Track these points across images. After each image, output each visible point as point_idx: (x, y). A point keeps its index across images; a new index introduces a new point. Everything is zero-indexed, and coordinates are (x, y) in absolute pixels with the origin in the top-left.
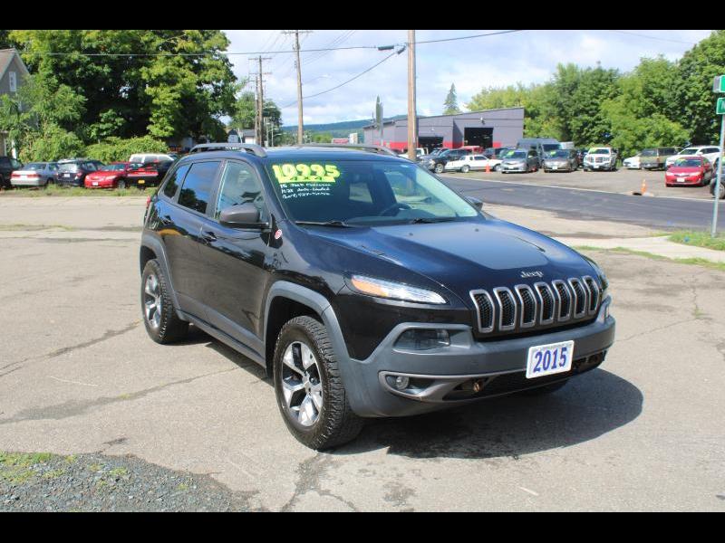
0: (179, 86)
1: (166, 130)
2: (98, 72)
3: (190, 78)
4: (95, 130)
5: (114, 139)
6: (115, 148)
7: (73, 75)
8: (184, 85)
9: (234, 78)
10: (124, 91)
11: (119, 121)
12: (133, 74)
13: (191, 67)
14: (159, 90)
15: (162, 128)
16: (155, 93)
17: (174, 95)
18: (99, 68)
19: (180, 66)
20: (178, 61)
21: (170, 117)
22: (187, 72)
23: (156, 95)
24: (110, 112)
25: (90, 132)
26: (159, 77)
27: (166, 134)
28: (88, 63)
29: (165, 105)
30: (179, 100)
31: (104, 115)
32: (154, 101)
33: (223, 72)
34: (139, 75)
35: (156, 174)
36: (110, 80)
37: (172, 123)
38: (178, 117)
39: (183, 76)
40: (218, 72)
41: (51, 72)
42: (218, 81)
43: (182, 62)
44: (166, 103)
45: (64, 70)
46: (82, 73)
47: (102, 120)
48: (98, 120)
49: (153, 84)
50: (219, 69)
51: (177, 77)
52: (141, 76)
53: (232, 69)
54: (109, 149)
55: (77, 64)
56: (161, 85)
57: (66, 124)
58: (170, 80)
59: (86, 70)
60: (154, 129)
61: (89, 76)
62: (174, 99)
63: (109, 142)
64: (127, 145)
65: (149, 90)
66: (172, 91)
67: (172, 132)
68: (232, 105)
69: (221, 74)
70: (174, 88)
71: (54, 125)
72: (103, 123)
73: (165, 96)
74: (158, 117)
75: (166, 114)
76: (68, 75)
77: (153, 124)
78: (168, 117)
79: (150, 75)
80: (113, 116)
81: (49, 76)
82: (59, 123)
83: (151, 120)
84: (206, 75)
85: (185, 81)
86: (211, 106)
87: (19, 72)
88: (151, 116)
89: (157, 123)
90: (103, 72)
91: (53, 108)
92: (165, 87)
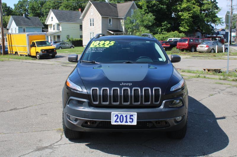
0: (191, 11)
1: (186, 29)
2: (162, 8)
3: (197, 9)
4: (160, 29)
5: (164, 32)
6: (164, 36)
7: (153, 9)
8: (194, 11)
9: (217, 8)
10: (173, 15)
11: (169, 26)
12: (174, 8)
13: (198, 4)
14: (184, 13)
15: (184, 28)
16: (182, 14)
17: (189, 15)
18: (162, 6)
19: (194, 4)
20: (193, 2)
22: (196, 6)
23: (183, 15)
24: (166, 22)
25: (158, 29)
26: (184, 8)
27: (186, 30)
28: (159, 4)
29: (186, 19)
30: (192, 17)
31: (163, 23)
32: (182, 17)
33: (211, 5)
34: (176, 8)
35: (169, 46)
36: (166, 10)
37: (188, 26)
38: (191, 23)
39: (194, 8)
40: (209, 5)
41: (146, 8)
42: (210, 9)
43: (195, 2)
44: (186, 18)
45: (150, 8)
46: (156, 8)
47: (163, 25)
48: (161, 26)
49: (182, 11)
50: (209, 4)
51: (191, 8)
53: (217, 4)
54: (161, 36)
55: (154, 5)
57: (147, 27)
58: (188, 9)
59: (158, 7)
60: (181, 29)
61: (159, 9)
62: (189, 17)
63: (163, 34)
64: (168, 35)
65: (180, 13)
66: (189, 14)
67: (188, 29)
68: (214, 19)
69: (210, 6)
70: (189, 12)
71: (143, 27)
72: (163, 26)
73: (186, 15)
74: (183, 24)
75: (186, 22)
76: (152, 9)
77: (181, 26)
78: (187, 24)
79: (181, 8)
80: (167, 24)
81: (145, 10)
82: (145, 27)
83: (181, 25)
84: (204, 7)
85: (195, 10)
86: (206, 19)
87: (134, 9)
88: (181, 23)
89: (183, 26)
90: (164, 8)
91: (143, 21)
92: (186, 12)
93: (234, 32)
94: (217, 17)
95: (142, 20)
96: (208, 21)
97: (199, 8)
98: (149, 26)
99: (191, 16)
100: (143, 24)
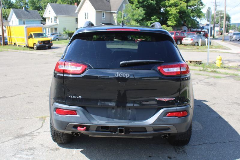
0: (179, 7)
1: (174, 23)
2: (151, 3)
3: (184, 5)
4: (150, 23)
8: (181, 7)
9: (202, 5)
10: (162, 10)
11: (158, 20)
12: (163, 3)
13: (185, 0)
14: (171, 9)
15: (172, 23)
16: (170, 9)
17: (176, 10)
18: (152, 2)
21: (175, 18)
22: (183, 2)
23: (170, 10)
24: (155, 17)
25: (148, 23)
26: (172, 4)
27: (173, 24)
29: (173, 14)
31: (152, 18)
32: (169, 12)
36: (155, 6)
37: (176, 21)
38: (178, 18)
39: (181, 4)
41: (137, 3)
42: (196, 5)
44: (174, 13)
45: (141, 3)
46: (146, 3)
47: (152, 19)
48: (151, 20)
49: (170, 6)
51: (178, 4)
52: (165, 4)
56: (172, 7)
58: (175, 5)
59: (148, 2)
60: (169, 23)
61: (148, 4)
62: (177, 12)
65: (168, 9)
66: (176, 9)
67: (175, 24)
68: (199, 14)
69: (196, 2)
70: (177, 8)
71: (134, 21)
72: (152, 21)
73: (173, 11)
74: (171, 18)
75: (174, 17)
76: (142, 4)
77: (169, 21)
78: (174, 18)
79: (169, 3)
80: (156, 18)
81: (137, 5)
82: (135, 20)
83: (168, 19)
84: (190, 3)
85: (181, 5)
86: (191, 15)
87: (126, 3)
88: (169, 18)
89: (170, 20)
90: (153, 3)
91: (133, 16)
92: (174, 7)
93: (218, 27)
94: (202, 13)
95: (133, 14)
96: (194, 16)
97: (186, 4)
98: (140, 21)
99: (178, 12)
100: (134, 18)
